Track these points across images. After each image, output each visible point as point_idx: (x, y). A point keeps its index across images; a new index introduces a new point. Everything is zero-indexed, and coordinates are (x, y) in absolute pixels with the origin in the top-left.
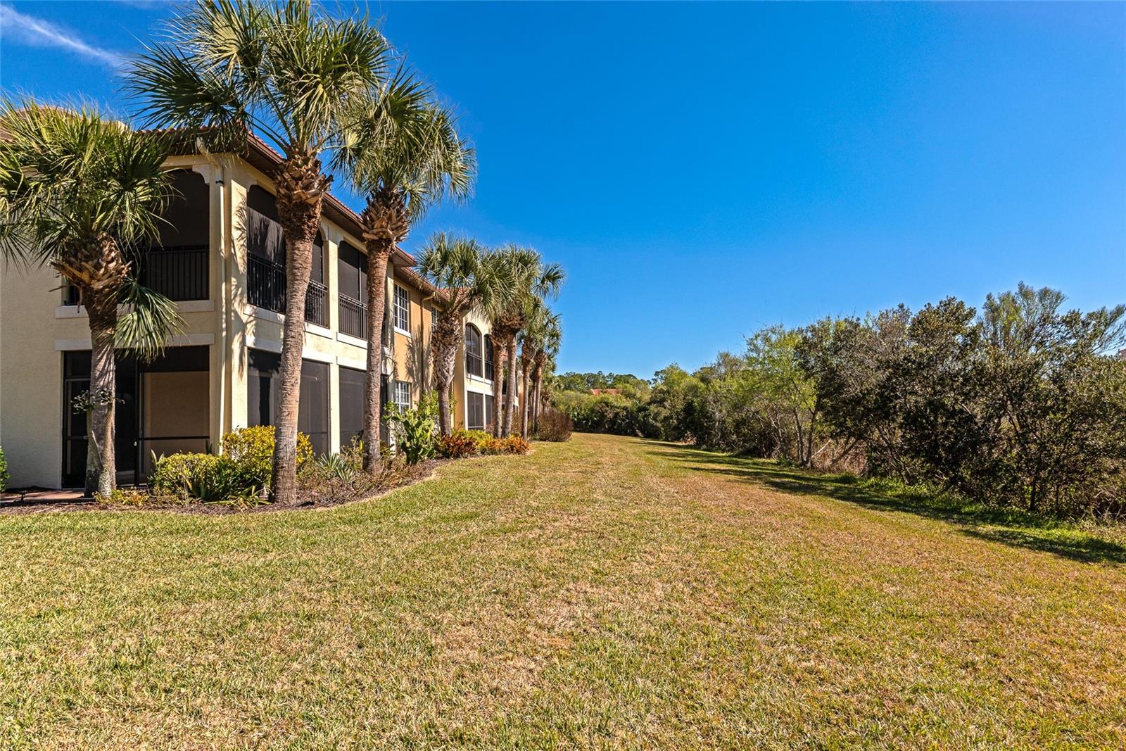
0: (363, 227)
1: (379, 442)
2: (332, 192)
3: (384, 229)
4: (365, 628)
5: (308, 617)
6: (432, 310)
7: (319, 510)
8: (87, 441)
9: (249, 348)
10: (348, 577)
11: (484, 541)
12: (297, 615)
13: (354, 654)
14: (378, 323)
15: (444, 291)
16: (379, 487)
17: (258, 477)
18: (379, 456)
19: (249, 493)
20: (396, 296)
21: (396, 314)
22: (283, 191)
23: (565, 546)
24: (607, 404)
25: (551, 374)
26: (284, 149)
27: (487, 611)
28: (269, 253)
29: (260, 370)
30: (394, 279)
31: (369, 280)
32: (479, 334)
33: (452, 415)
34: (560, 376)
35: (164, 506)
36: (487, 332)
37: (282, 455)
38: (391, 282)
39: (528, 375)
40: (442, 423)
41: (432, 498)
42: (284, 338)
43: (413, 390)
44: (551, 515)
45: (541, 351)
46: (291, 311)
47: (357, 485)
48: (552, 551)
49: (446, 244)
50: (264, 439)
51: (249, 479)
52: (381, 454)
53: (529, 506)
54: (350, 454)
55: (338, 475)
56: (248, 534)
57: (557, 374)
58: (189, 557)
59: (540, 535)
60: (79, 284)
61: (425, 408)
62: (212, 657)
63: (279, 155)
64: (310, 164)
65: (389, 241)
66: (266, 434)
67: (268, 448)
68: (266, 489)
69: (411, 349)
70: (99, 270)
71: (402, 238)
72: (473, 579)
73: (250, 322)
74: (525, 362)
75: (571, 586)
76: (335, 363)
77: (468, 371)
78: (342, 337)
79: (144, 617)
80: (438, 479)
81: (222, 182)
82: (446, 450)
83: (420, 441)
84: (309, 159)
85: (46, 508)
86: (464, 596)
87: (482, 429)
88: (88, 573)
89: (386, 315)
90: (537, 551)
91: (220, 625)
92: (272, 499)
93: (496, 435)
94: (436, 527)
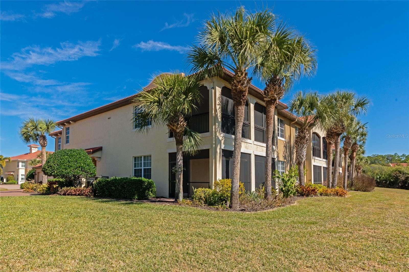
0: (264, 96)
1: (271, 187)
2: (252, 84)
3: (273, 95)
4: (265, 259)
5: (244, 251)
6: (296, 128)
7: (247, 213)
8: (175, 182)
9: (222, 149)
10: (259, 240)
11: (319, 234)
12: (240, 249)
13: (261, 267)
14: (271, 136)
15: (302, 119)
16: (271, 206)
17: (225, 198)
18: (271, 193)
19: (222, 204)
20: (279, 123)
21: (278, 131)
22: (234, 88)
23: (363, 243)
24: (400, 172)
25: (362, 156)
26: (234, 71)
27: (319, 264)
28: (229, 112)
29: (226, 158)
30: (278, 115)
31: (267, 118)
32: (319, 137)
33: (305, 177)
34: (368, 157)
35: (197, 206)
36: (324, 136)
37: (234, 190)
38: (276, 117)
39: (347, 156)
40: (300, 180)
41: (294, 213)
42: (235, 145)
43: (286, 165)
44: (357, 228)
45: (355, 144)
46: (237, 134)
47: (262, 204)
48: (356, 244)
49: (302, 96)
50: (227, 183)
51: (223, 199)
52: (272, 192)
53: (345, 222)
54: (259, 192)
55: (254, 200)
56: (223, 219)
57: (366, 155)
58: (205, 224)
59: (350, 236)
60: (173, 131)
61: (292, 173)
62: (214, 257)
63: (233, 73)
64: (244, 75)
65: (275, 100)
66: (228, 181)
67: (229, 188)
68: (228, 203)
69: (285, 147)
70: (178, 125)
71: (280, 98)
72: (313, 249)
73: (223, 140)
74: (345, 150)
75: (366, 262)
76: (253, 154)
77: (314, 155)
78: (256, 143)
79: (194, 240)
80: (298, 205)
81: (213, 88)
82: (302, 192)
83: (289, 187)
84: (243, 73)
85: (166, 203)
86: (308, 256)
87: (321, 184)
88: (178, 224)
89: (274, 132)
90: (348, 243)
91: (215, 247)
92: (230, 207)
93: (328, 187)
94: (296, 225)
